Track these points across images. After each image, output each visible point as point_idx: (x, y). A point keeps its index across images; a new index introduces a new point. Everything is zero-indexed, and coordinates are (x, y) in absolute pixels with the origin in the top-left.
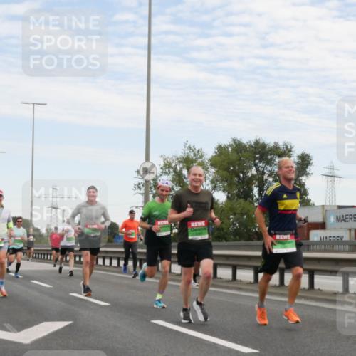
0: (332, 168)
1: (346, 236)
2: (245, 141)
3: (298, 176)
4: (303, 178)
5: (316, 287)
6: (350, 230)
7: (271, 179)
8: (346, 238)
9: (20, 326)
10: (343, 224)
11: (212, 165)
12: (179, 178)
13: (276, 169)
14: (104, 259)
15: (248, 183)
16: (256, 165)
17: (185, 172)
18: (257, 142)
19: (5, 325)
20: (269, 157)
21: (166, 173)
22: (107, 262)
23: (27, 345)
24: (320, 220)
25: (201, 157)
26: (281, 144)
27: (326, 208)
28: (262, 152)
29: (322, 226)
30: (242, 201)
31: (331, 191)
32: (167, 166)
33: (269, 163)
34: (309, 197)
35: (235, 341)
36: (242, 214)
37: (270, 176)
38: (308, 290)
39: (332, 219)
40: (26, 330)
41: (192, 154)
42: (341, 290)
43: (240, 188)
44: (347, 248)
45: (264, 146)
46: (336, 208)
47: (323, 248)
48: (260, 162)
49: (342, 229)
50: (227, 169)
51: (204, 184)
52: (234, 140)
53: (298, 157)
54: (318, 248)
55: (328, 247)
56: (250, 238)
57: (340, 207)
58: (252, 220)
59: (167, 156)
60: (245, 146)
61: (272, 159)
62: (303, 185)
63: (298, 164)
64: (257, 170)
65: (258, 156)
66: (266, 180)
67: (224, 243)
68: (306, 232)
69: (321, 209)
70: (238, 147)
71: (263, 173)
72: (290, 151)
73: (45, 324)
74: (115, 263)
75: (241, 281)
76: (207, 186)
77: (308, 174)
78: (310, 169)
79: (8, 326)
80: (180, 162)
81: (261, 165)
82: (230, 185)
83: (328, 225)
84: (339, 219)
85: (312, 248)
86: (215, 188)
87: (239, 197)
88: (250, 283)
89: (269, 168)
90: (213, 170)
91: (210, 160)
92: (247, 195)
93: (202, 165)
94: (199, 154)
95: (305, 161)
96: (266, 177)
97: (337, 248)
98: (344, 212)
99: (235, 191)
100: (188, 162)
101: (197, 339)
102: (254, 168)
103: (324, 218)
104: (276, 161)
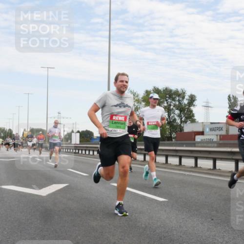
0: (208, 102)
1: (215, 139)
2: (160, 88)
3: (189, 106)
4: (192, 108)
5: (199, 166)
6: (217, 135)
7: (174, 108)
8: (215, 140)
9: (41, 187)
10: (214, 132)
13: (177, 103)
14: (85, 150)
16: (167, 100)
18: (166, 89)
19: (33, 186)
20: (174, 96)
22: (87, 152)
23: (45, 196)
24: (201, 130)
25: (137, 96)
26: (179, 90)
27: (204, 124)
29: (202, 133)
31: (207, 115)
33: (174, 99)
34: (195, 118)
37: (174, 106)
38: (194, 167)
39: (208, 130)
40: (44, 189)
42: (212, 167)
44: (216, 145)
45: (171, 91)
46: (209, 124)
47: (202, 144)
48: (169, 98)
49: (212, 135)
51: (139, 110)
52: (155, 87)
53: (189, 96)
54: (200, 145)
55: (205, 145)
57: (212, 123)
60: (161, 90)
61: (175, 98)
62: (191, 111)
63: (189, 100)
64: (167, 103)
65: (168, 96)
66: (172, 109)
68: (193, 136)
69: (201, 124)
71: (171, 105)
72: (184, 93)
73: (54, 185)
74: (91, 153)
75: (158, 162)
77: (194, 105)
78: (195, 103)
79: (34, 186)
81: (169, 100)
83: (205, 133)
84: (211, 130)
85: (197, 145)
88: (164, 164)
89: (174, 102)
90: (143, 103)
91: (142, 98)
95: (192, 99)
96: (172, 107)
97: (210, 145)
98: (214, 126)
101: (135, 193)
102: (166, 102)
103: (203, 129)
104: (177, 98)
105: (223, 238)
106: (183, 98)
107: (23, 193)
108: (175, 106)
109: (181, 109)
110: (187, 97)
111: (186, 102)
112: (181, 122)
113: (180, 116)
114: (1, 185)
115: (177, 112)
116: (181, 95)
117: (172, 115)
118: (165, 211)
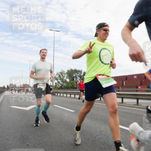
2: (73, 69)
3: (83, 76)
9: (26, 106)
11: (66, 74)
12: (60, 76)
13: (79, 75)
15: (74, 77)
17: (61, 75)
18: (75, 69)
21: (57, 75)
23: (28, 110)
28: (76, 71)
30: (72, 81)
32: (57, 74)
33: (78, 73)
35: (70, 109)
36: (72, 84)
40: (28, 107)
41: (62, 72)
43: (72, 79)
45: (77, 70)
48: (76, 73)
50: (69, 75)
52: (71, 69)
56: (74, 88)
58: (74, 85)
59: (57, 72)
67: (68, 89)
70: (72, 70)
71: (76, 76)
72: (82, 71)
73: (32, 106)
76: (65, 78)
78: (86, 75)
79: (24, 106)
80: (60, 73)
81: (76, 74)
82: (70, 78)
86: (67, 78)
87: (71, 80)
88: (74, 98)
90: (67, 75)
92: (73, 80)
93: (64, 74)
94: (64, 72)
95: (85, 74)
99: (71, 79)
100: (61, 73)
104: (79, 73)
105: (95, 125)
106: (81, 73)
107: (19, 109)
108: (78, 76)
109: (80, 77)
110: (83, 73)
111: (82, 74)
112: (80, 82)
113: (80, 80)
114: (11, 106)
115: (79, 78)
116: (81, 72)
117: (77, 79)
118: (74, 115)
